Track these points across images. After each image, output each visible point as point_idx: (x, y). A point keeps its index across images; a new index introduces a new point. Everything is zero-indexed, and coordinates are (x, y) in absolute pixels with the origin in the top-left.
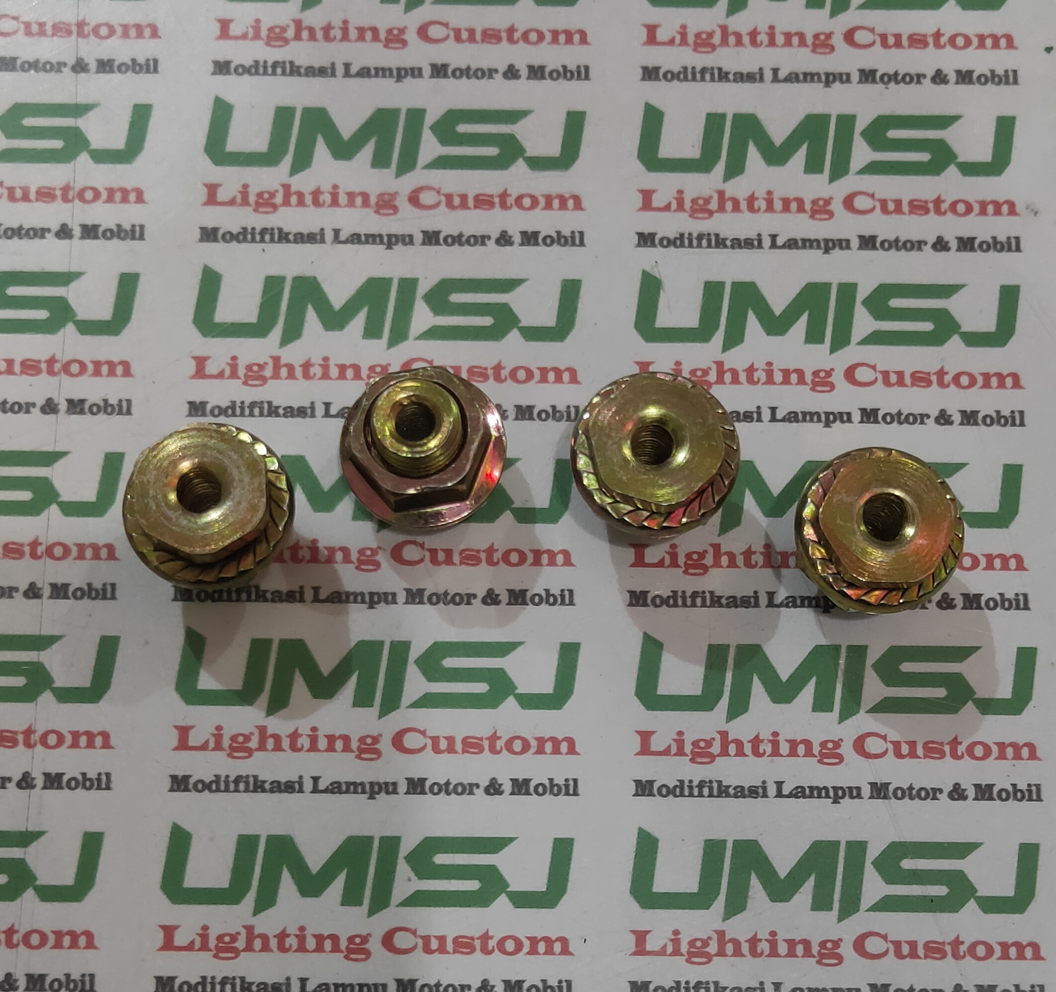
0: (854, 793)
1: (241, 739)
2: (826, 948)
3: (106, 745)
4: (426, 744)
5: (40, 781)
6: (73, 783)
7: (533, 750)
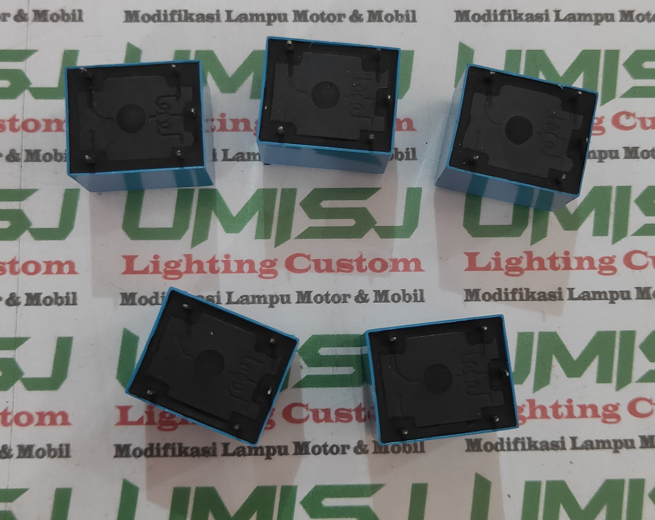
0: (625, 295)
1: (173, 265)
2: (608, 411)
3: (72, 271)
4: (310, 265)
5: (23, 300)
6: (48, 301)
7: (389, 268)
